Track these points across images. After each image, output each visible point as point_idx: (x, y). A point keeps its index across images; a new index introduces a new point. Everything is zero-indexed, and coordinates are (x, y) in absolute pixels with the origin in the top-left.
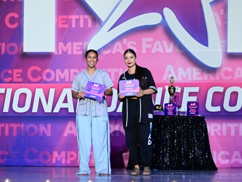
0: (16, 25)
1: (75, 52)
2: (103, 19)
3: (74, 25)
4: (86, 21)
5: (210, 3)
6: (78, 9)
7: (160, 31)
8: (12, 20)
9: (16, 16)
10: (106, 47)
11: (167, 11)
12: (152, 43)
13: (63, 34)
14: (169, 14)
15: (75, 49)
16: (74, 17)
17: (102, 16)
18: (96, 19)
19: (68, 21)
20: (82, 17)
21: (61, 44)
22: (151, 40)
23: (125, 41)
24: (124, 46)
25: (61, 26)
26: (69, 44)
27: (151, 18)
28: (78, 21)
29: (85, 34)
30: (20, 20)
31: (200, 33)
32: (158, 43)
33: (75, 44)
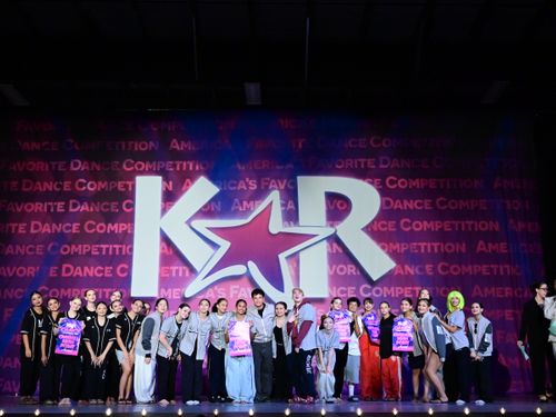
0: (125, 275)
1: (175, 297)
2: (198, 270)
3: (174, 275)
4: (184, 272)
5: (287, 258)
6: (178, 261)
7: (245, 280)
8: (123, 271)
9: (126, 266)
10: (199, 293)
11: (251, 264)
12: (239, 290)
13: (165, 282)
14: (253, 267)
15: (174, 294)
16: (174, 268)
17: (197, 266)
18: (192, 270)
19: (170, 272)
20: (181, 268)
21: (163, 290)
22: (238, 287)
23: (216, 288)
24: (216, 293)
25: (163, 275)
26: (170, 290)
27: (238, 270)
28: (177, 271)
29: (182, 282)
30: (129, 271)
31: (278, 282)
32: (243, 289)
33: (175, 290)
